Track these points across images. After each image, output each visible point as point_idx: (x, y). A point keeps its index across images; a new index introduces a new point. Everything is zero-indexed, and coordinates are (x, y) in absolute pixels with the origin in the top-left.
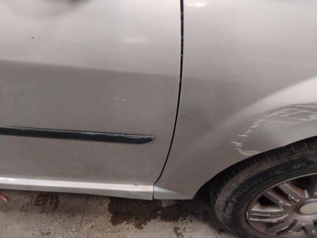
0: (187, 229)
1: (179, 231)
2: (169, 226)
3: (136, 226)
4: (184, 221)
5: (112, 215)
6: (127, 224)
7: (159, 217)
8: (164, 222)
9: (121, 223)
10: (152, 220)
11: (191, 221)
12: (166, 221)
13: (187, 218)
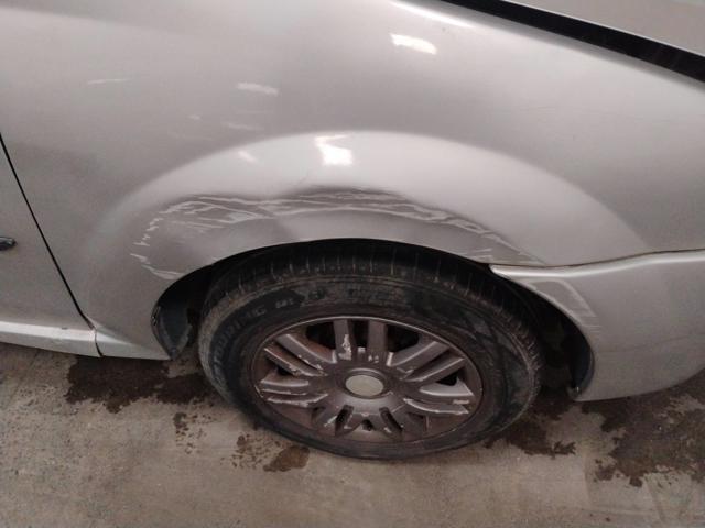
0: (200, 419)
1: (183, 420)
2: (169, 410)
3: (109, 408)
4: (198, 405)
5: (71, 385)
6: (94, 402)
7: (155, 395)
8: (161, 403)
9: (83, 399)
10: (142, 400)
11: (212, 405)
12: (165, 402)
13: (206, 400)
